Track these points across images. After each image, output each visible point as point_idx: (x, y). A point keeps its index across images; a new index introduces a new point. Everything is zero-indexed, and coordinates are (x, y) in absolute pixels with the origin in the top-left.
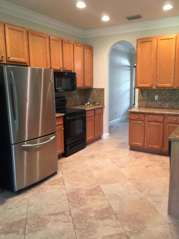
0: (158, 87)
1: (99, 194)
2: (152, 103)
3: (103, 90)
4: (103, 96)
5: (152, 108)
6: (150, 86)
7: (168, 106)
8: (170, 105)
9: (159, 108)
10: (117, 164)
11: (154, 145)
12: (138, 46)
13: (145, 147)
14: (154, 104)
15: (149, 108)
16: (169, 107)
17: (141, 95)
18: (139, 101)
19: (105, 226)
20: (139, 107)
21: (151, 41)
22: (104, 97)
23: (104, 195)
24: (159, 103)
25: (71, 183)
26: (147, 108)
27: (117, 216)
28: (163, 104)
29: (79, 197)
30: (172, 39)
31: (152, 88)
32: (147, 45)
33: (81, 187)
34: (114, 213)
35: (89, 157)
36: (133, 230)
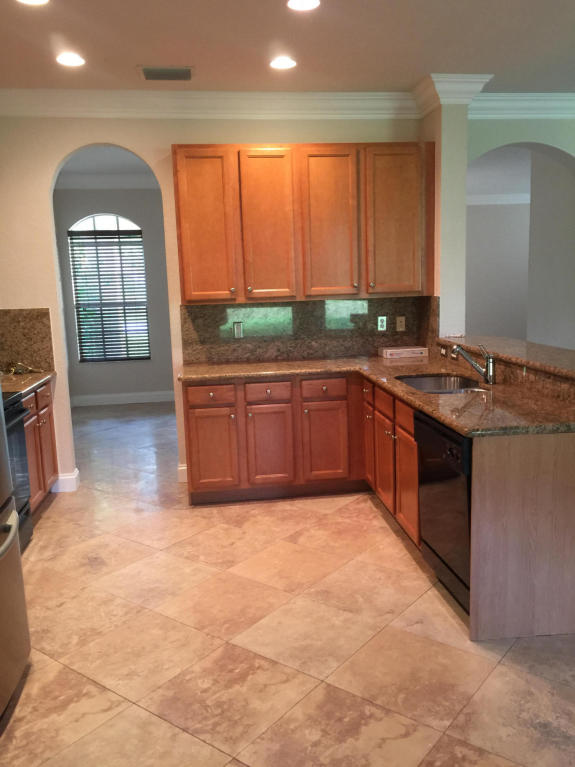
0: (253, 296)
1: (258, 668)
2: (227, 348)
3: (43, 315)
4: (47, 336)
5: (228, 362)
6: (229, 297)
7: (275, 354)
8: (279, 350)
9: (248, 361)
10: (202, 558)
11: (270, 473)
12: (179, 168)
13: (245, 486)
14: (234, 350)
15: (219, 363)
16: (277, 357)
17: (190, 325)
18: (186, 344)
19: (380, 747)
20: (187, 363)
21: (221, 157)
22: (50, 339)
23: (274, 663)
24: (249, 345)
25: (125, 671)
26: (214, 363)
27: (379, 702)
28: (259, 347)
29: (209, 702)
30: (282, 157)
31: (235, 300)
32: (209, 169)
33: (178, 671)
34: (359, 700)
35: (84, 565)
36: (455, 719)
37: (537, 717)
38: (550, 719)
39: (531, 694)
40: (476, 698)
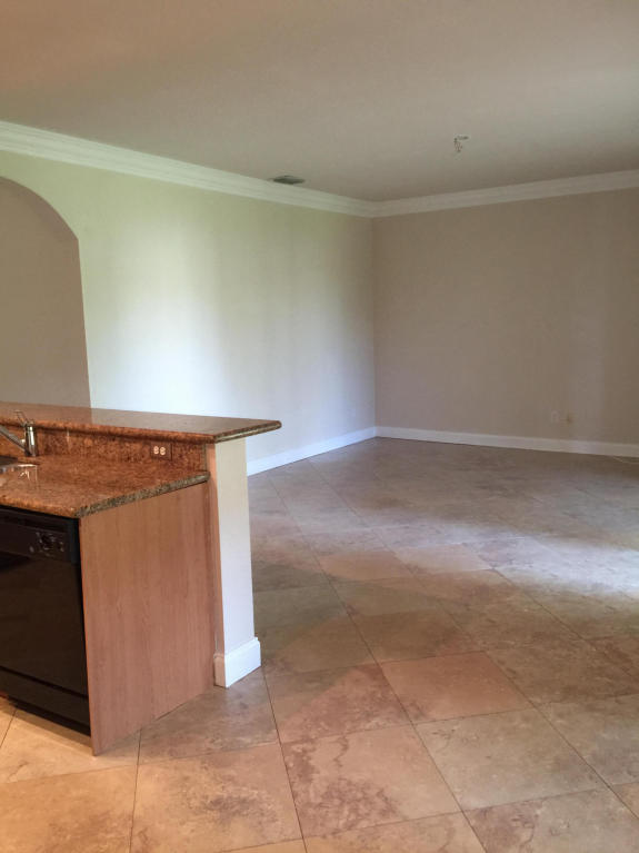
36: (131, 846)
37: (207, 797)
38: (218, 793)
39: (186, 779)
40: (138, 812)
